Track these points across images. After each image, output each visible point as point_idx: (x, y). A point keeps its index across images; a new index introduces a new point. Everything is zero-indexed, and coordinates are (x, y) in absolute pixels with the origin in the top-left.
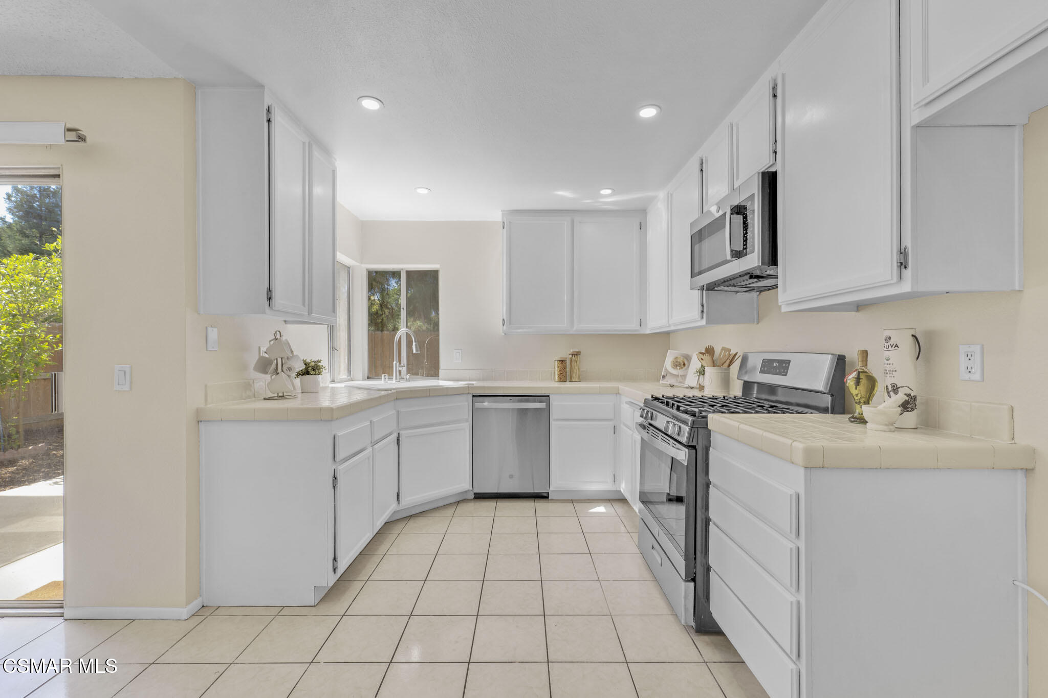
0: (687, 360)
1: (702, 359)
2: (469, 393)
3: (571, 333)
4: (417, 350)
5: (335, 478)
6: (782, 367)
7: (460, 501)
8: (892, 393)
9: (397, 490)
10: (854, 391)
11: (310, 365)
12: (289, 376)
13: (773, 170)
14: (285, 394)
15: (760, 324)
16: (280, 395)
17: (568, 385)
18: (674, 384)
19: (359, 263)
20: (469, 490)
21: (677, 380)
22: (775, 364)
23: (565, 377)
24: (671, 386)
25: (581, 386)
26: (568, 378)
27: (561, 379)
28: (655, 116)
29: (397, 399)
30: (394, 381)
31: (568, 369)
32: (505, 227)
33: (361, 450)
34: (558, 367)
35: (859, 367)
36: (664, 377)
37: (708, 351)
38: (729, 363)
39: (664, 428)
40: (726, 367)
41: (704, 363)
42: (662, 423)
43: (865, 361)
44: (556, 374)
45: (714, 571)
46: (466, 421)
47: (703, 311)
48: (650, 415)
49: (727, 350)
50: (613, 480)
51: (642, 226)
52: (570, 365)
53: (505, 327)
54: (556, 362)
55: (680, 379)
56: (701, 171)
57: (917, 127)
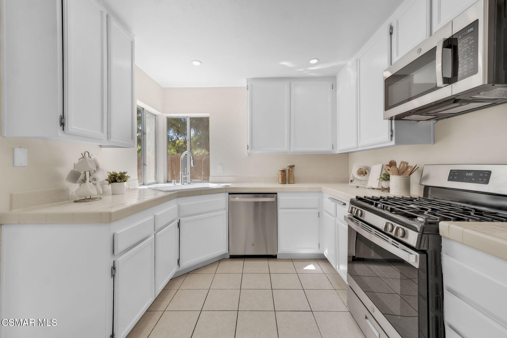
0: (368, 170)
1: (388, 170)
2: (226, 192)
3: (289, 153)
4: (194, 165)
5: (114, 268)
6: (479, 176)
7: (221, 260)
9: (177, 258)
11: (117, 176)
12: (95, 184)
14: (92, 197)
15: (435, 144)
16: (87, 198)
17: (287, 186)
18: (359, 186)
19: (161, 113)
20: (226, 253)
21: (361, 183)
22: (468, 174)
23: (286, 180)
24: (357, 187)
25: (298, 186)
26: (287, 181)
27: (283, 182)
29: (178, 197)
30: (180, 184)
31: (287, 176)
32: (249, 89)
33: (144, 238)
34: (281, 175)
36: (351, 181)
37: (392, 164)
38: (409, 173)
39: (382, 227)
40: (407, 175)
41: (389, 172)
42: (380, 222)
44: (280, 179)
46: (224, 209)
47: (392, 135)
48: (360, 212)
49: (408, 163)
50: (317, 247)
51: (334, 87)
52: (288, 173)
53: (249, 150)
54: (280, 172)
55: (363, 182)
56: (391, 33)
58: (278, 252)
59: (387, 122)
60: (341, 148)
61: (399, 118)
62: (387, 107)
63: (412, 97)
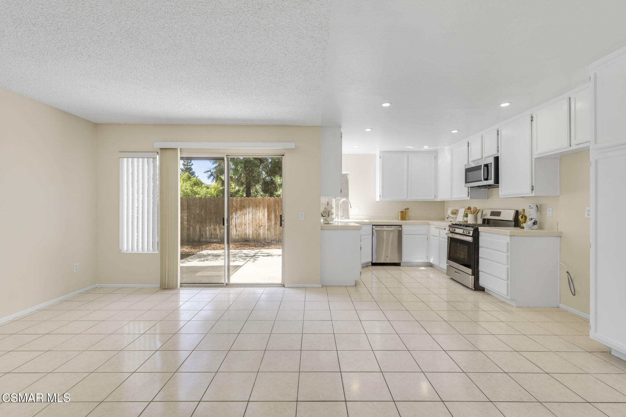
0: (457, 212)
1: (467, 211)
2: (371, 224)
3: (407, 200)
6: (498, 214)
8: (531, 220)
10: (521, 220)
13: (497, 156)
15: (488, 200)
17: (406, 221)
18: (452, 221)
20: (371, 262)
22: (496, 213)
23: (404, 218)
27: (401, 219)
32: (381, 158)
34: (400, 214)
35: (522, 213)
36: (447, 218)
37: (469, 208)
39: (462, 233)
40: (476, 214)
41: (468, 213)
42: (460, 231)
43: (524, 212)
44: (399, 217)
45: (481, 271)
46: (370, 235)
47: (468, 195)
48: (453, 230)
49: (477, 208)
50: (426, 258)
51: (436, 158)
52: (405, 214)
53: (381, 198)
54: (399, 212)
55: (454, 219)
56: (468, 146)
57: (536, 158)
58: (403, 261)
59: (466, 188)
60: (440, 198)
61: (472, 187)
62: (466, 182)
63: (475, 181)
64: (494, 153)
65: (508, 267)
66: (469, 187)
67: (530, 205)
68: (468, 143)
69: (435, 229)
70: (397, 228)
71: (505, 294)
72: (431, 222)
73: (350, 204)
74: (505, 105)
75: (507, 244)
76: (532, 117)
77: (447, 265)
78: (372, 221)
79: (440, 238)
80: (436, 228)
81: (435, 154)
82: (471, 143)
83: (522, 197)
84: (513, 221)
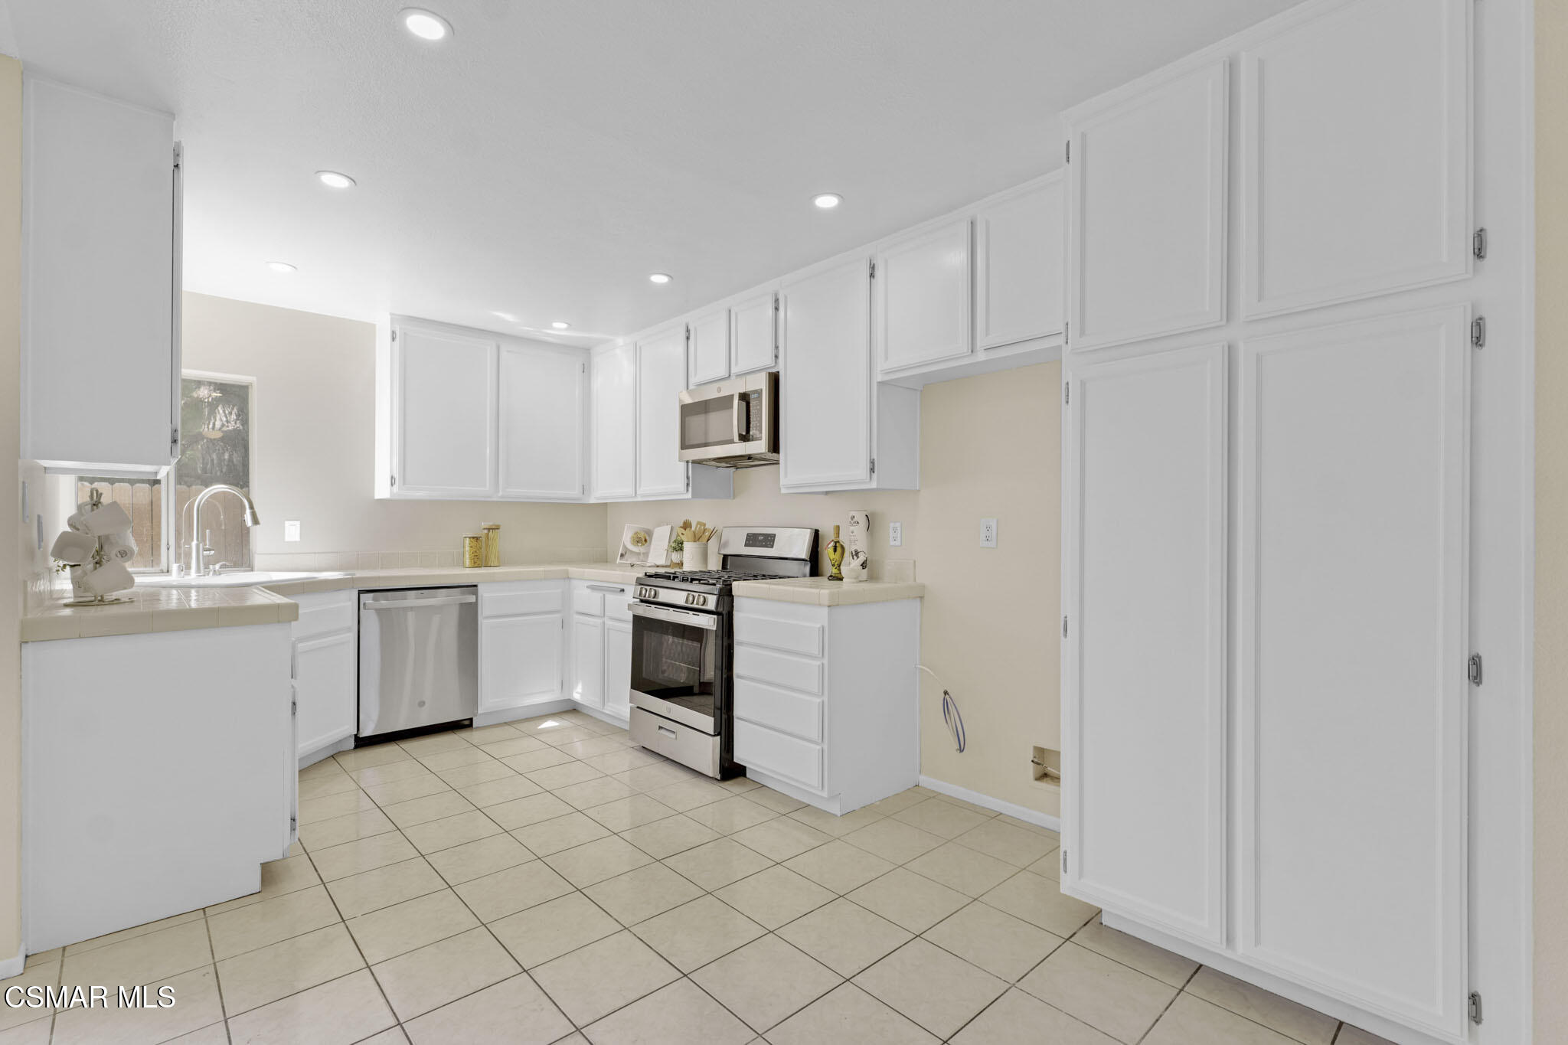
0: (649, 536)
1: (681, 534)
2: (353, 588)
3: (495, 499)
5: (294, 704)
6: (768, 540)
7: (333, 755)
8: (855, 557)
10: (830, 557)
13: (774, 370)
15: (735, 499)
18: (634, 563)
20: (350, 736)
21: (638, 558)
22: (761, 538)
23: (480, 560)
24: (632, 566)
26: (483, 561)
27: (475, 563)
28: (662, 284)
30: (193, 575)
31: (483, 549)
32: (396, 339)
34: (470, 547)
35: (834, 538)
36: (622, 555)
37: (686, 525)
38: (707, 537)
40: (705, 541)
41: (683, 538)
42: (677, 597)
43: (838, 534)
44: (467, 556)
45: (738, 718)
46: (349, 629)
47: (688, 485)
48: (653, 593)
49: (705, 525)
50: (560, 686)
51: (586, 369)
52: (487, 545)
53: (396, 488)
54: (467, 541)
55: (641, 557)
56: (688, 338)
57: (880, 382)
58: (480, 711)
59: (683, 465)
60: (599, 494)
61: (697, 462)
62: (684, 446)
63: (709, 443)
64: (767, 361)
65: (823, 702)
66: (688, 462)
67: (853, 513)
68: (688, 331)
69: (589, 590)
70: (457, 597)
71: (816, 785)
72: (573, 570)
73: (252, 507)
74: (827, 202)
75: (821, 629)
76: (873, 268)
77: (631, 708)
78: (359, 574)
79: (609, 623)
80: (593, 588)
81: (583, 356)
82: (696, 329)
83: (827, 493)
84: (806, 561)
